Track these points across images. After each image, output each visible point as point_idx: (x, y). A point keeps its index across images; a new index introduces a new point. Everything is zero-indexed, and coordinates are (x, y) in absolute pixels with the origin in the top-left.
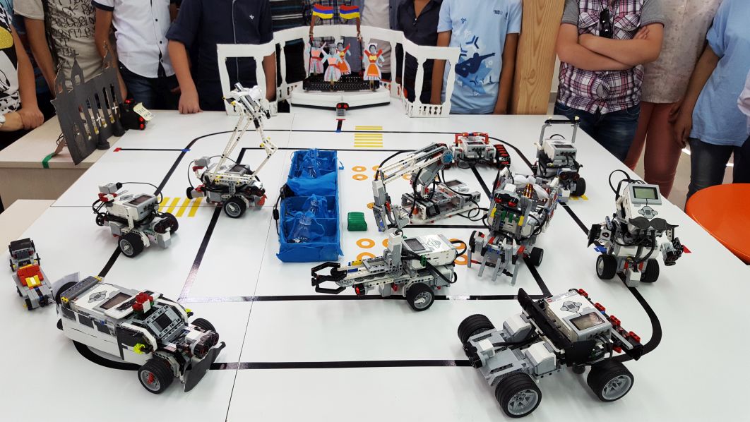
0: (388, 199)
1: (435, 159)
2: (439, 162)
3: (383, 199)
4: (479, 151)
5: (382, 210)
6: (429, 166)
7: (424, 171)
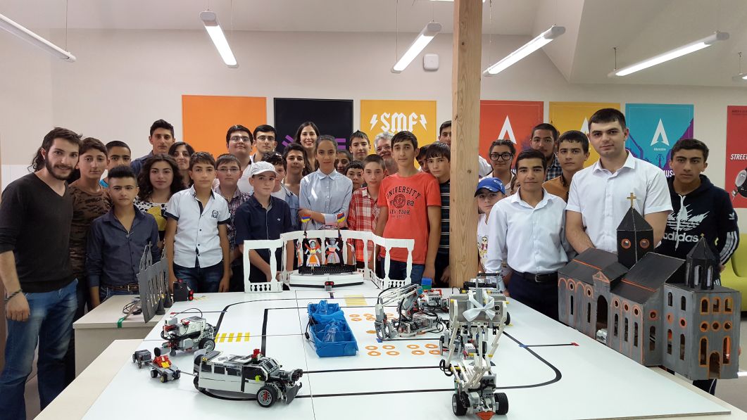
0: (385, 317)
1: (412, 292)
2: (415, 294)
3: (382, 317)
4: (437, 300)
5: (382, 324)
6: (408, 298)
7: (405, 300)
